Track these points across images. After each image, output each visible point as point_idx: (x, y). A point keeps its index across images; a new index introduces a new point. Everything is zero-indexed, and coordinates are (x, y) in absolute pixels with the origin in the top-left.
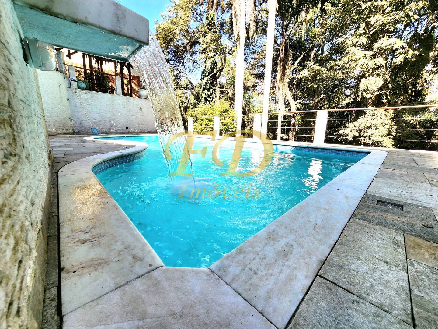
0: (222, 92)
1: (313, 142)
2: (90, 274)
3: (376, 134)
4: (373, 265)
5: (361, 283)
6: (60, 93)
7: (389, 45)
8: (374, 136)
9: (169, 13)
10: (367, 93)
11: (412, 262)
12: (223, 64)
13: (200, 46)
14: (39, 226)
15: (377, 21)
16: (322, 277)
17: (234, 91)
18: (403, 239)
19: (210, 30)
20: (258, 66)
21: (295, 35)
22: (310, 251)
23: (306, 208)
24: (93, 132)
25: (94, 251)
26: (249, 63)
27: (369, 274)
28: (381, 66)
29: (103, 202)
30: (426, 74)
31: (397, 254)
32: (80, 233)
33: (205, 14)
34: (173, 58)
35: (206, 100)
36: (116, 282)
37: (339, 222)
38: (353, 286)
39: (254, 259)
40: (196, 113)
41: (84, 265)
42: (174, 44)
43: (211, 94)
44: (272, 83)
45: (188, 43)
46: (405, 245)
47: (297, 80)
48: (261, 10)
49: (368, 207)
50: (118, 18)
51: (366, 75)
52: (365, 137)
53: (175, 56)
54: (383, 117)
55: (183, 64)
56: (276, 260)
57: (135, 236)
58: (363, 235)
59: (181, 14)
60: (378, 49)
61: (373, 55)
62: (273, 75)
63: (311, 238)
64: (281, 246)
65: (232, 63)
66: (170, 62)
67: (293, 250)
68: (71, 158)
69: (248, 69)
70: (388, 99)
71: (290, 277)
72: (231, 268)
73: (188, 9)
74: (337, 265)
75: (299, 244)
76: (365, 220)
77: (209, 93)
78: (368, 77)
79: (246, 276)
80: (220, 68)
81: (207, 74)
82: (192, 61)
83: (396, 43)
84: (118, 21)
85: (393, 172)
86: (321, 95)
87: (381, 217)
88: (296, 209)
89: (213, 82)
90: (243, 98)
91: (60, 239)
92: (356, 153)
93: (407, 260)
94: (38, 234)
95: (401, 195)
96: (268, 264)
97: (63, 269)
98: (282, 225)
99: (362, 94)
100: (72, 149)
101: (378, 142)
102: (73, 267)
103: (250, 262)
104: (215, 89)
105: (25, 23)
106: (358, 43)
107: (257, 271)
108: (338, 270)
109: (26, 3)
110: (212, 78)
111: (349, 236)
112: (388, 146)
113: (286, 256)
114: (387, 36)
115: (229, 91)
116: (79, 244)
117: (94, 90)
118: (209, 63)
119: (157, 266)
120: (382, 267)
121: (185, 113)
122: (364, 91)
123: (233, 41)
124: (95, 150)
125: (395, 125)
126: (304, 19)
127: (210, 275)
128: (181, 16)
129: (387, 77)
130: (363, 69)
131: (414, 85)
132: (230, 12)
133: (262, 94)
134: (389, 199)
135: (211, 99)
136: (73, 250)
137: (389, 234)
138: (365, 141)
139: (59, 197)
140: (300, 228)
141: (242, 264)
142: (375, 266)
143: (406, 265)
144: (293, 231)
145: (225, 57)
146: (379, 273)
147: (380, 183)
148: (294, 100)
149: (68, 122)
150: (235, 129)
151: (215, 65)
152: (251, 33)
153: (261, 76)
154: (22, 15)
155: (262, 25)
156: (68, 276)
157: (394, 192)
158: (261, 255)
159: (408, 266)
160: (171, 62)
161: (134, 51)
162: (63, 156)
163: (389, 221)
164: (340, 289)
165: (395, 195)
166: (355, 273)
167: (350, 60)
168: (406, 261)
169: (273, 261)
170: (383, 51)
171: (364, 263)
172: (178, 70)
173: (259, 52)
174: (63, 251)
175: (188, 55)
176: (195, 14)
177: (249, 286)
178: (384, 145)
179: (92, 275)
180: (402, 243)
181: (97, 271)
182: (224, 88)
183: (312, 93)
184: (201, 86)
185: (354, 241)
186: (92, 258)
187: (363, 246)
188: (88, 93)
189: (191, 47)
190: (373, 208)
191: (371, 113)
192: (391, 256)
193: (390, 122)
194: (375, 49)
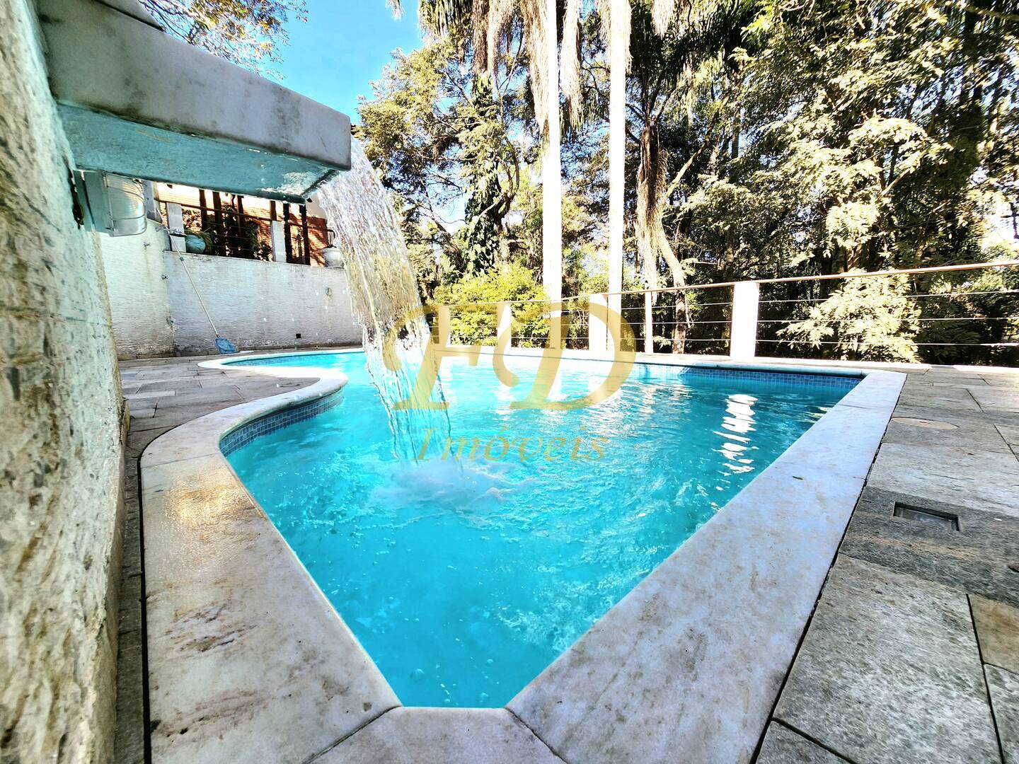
0: (513, 248)
1: (729, 355)
2: (221, 737)
3: (873, 330)
4: (904, 683)
5: (879, 736)
6: (147, 263)
7: (885, 133)
8: (869, 334)
9: (391, 80)
10: (845, 239)
11: (996, 672)
12: (515, 185)
13: (461, 148)
14: (101, 613)
15: (852, 83)
16: (782, 723)
17: (541, 244)
18: (968, 609)
19: (482, 114)
20: (593, 185)
21: (672, 116)
22: (746, 651)
23: (728, 531)
24: (220, 348)
25: (231, 671)
26: (571, 181)
27: (896, 711)
28: (872, 178)
29: (249, 534)
30: (974, 192)
31: (957, 650)
32: (195, 621)
33: (470, 80)
34: (400, 177)
35: (478, 266)
36: (285, 757)
37: (809, 568)
38: (861, 746)
39: (615, 676)
40: (455, 297)
41: (206, 710)
42: (402, 146)
43: (488, 252)
44: (626, 223)
45: (435, 142)
46: (973, 623)
47: (682, 213)
48: (592, 68)
49: (874, 523)
50: (283, 118)
51: (838, 198)
52: (849, 337)
53: (405, 171)
54: (885, 290)
55: (423, 188)
56: (668, 680)
57: (327, 625)
58: (871, 602)
59: (417, 82)
60: (860, 142)
61: (849, 156)
62: (628, 203)
63: (747, 613)
64: (677, 638)
65: (535, 180)
66: (394, 186)
67: (705, 648)
68: (171, 416)
69: (570, 193)
70: (893, 252)
71: (705, 727)
72: (562, 706)
73: (431, 70)
74: (816, 689)
75: (718, 631)
76: (871, 559)
77: (484, 249)
78: (843, 204)
79: (600, 728)
80: (506, 194)
81: (479, 208)
82: (443, 181)
83: (900, 128)
84: (284, 124)
85: (923, 425)
86: (739, 243)
87: (909, 549)
88: (704, 535)
89: (492, 226)
90: (561, 257)
91: (149, 640)
92: (831, 379)
93: (985, 666)
94: (97, 638)
95: (949, 487)
96: (649, 691)
97: (157, 723)
98: (674, 582)
99: (834, 241)
100: (172, 393)
101: (880, 347)
102: (181, 719)
103: (607, 688)
104: (498, 242)
105: (80, 138)
106: (815, 132)
107: (624, 713)
108: (821, 702)
109: (84, 103)
110: (490, 217)
111: (838, 604)
112: (903, 356)
113: (692, 667)
114: (878, 114)
115: (528, 243)
116: (194, 651)
117: (223, 254)
118: (483, 184)
119: (382, 708)
120: (926, 688)
121: (431, 296)
122: (837, 233)
123: (535, 133)
124: (225, 396)
125: (915, 308)
126: (689, 83)
127: (511, 727)
128: (416, 87)
129: (887, 201)
130: (830, 186)
131: (951, 217)
132: (526, 74)
133: (606, 247)
134: (923, 500)
135: (488, 262)
136: (179, 670)
137: (933, 594)
138: (850, 347)
139: (144, 524)
140: (719, 586)
141: (587, 694)
142: (908, 688)
143: (983, 681)
144: (702, 596)
145: (517, 170)
146: (921, 707)
147: (897, 457)
148: (679, 259)
149: (164, 328)
150: (548, 329)
151: (496, 187)
152: (574, 117)
153: (600, 208)
154: (75, 124)
155: (597, 98)
156: (169, 745)
157: (932, 481)
158: (630, 668)
159: (989, 684)
160: (396, 185)
161: (317, 182)
162: (152, 412)
163: (929, 559)
164: (830, 755)
165: (934, 488)
166: (862, 708)
167: (800, 168)
168: (981, 669)
169: (662, 681)
170: (872, 146)
171: (882, 680)
172: (411, 202)
173: (593, 156)
174: (155, 675)
175: (434, 169)
176: (448, 80)
177: (608, 755)
178: (895, 355)
179: (226, 739)
180: (966, 618)
181: (239, 728)
182: (517, 238)
183: (719, 242)
184: (466, 234)
185: (852, 619)
186: (224, 689)
187: (873, 632)
188: (209, 260)
189: (441, 150)
190: (886, 525)
191: (857, 283)
192: (944, 657)
193: (904, 301)
194: (852, 144)
